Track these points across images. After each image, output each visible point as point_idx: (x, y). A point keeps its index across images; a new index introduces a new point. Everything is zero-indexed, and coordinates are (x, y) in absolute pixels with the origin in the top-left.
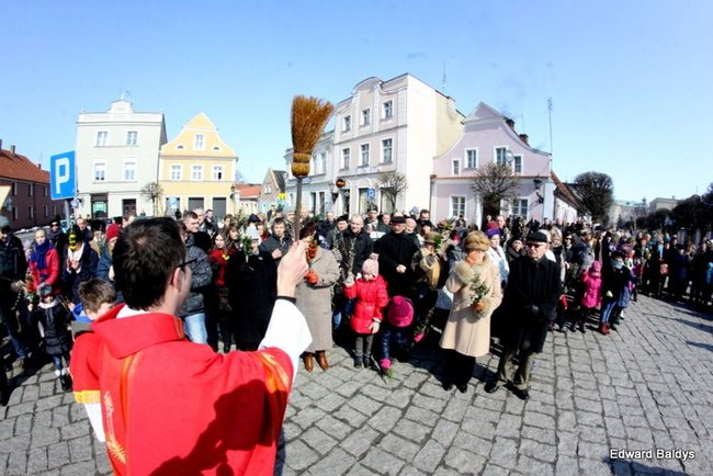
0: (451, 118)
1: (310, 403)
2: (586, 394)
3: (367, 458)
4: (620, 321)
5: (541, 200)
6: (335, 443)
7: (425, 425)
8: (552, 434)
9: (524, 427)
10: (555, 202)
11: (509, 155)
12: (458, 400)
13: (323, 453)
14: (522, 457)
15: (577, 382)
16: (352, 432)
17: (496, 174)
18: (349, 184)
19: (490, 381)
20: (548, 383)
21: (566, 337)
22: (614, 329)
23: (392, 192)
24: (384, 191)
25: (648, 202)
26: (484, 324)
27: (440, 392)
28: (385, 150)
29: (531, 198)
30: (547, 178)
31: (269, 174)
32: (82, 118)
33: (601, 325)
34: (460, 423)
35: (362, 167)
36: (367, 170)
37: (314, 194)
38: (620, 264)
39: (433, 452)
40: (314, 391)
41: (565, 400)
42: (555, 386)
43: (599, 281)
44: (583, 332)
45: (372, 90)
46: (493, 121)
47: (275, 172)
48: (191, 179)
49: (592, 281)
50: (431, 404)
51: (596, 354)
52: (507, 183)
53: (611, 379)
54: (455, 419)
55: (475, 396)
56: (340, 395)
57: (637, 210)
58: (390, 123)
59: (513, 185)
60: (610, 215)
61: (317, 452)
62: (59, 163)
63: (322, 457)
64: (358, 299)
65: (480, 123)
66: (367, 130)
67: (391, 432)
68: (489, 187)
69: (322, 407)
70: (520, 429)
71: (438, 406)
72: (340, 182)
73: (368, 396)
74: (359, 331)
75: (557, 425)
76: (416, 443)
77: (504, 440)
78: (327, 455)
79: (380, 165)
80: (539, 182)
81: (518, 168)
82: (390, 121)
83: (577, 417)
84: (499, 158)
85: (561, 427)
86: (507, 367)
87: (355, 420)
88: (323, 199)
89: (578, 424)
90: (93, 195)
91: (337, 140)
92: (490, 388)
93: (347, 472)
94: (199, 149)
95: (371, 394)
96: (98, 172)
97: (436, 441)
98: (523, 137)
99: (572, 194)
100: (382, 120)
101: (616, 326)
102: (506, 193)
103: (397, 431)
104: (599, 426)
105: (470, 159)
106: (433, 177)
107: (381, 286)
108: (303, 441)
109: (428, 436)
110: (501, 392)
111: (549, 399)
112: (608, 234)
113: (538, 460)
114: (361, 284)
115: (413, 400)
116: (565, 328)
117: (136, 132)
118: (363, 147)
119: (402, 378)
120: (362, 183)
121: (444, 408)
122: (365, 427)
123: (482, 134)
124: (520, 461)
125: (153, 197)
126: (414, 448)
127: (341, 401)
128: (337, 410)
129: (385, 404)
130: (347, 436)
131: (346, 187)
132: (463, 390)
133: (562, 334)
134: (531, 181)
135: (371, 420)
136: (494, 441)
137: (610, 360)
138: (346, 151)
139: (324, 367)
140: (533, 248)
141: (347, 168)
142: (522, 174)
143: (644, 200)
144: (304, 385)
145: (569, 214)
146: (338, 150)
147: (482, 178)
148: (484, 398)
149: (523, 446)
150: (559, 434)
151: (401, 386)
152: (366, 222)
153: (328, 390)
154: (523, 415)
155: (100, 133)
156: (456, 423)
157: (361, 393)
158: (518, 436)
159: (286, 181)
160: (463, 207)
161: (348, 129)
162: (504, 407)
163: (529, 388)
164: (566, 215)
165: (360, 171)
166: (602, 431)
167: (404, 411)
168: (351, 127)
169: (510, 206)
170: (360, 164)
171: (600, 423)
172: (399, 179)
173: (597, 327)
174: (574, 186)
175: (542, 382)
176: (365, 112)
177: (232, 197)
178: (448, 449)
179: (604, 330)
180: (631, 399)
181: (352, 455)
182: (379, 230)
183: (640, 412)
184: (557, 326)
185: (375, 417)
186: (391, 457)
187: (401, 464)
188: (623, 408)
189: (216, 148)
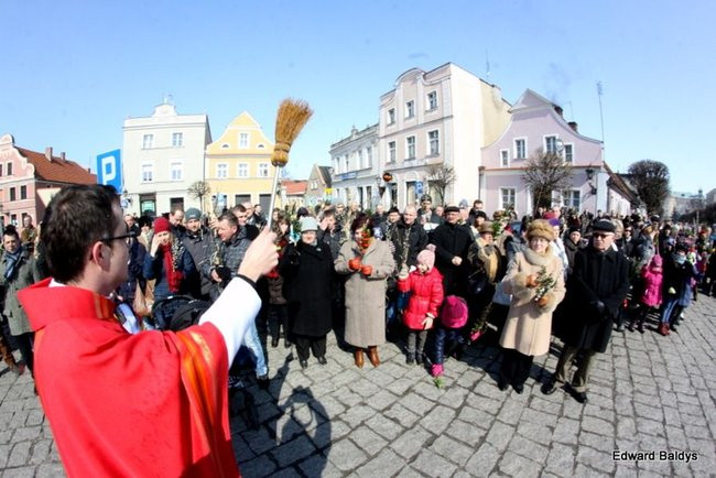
0: (497, 107)
1: (360, 400)
2: (647, 400)
3: (418, 461)
4: (680, 322)
5: (594, 192)
6: (385, 443)
7: (479, 427)
8: (611, 441)
9: (583, 434)
10: (608, 194)
11: (559, 144)
12: (514, 402)
13: (372, 453)
14: (580, 466)
15: (637, 386)
16: (403, 432)
17: (547, 163)
18: (396, 178)
19: (547, 382)
20: (606, 385)
21: (624, 337)
22: (674, 330)
23: (441, 185)
24: (432, 183)
25: (704, 194)
26: (546, 320)
27: (495, 391)
28: (432, 142)
29: (583, 190)
30: (599, 167)
31: (314, 170)
32: (127, 123)
33: (661, 325)
34: (516, 427)
35: (409, 160)
36: (415, 163)
37: (361, 189)
38: (682, 259)
39: (487, 456)
40: (364, 388)
41: (624, 405)
42: (614, 389)
43: (660, 276)
44: (642, 332)
45: (415, 81)
46: (541, 108)
47: (321, 168)
48: (238, 177)
49: (653, 276)
50: (486, 405)
51: (655, 356)
52: (558, 173)
53: (672, 385)
54: (511, 422)
55: (532, 397)
56: (391, 392)
57: (693, 202)
58: (436, 114)
59: (565, 175)
60: (664, 207)
61: (366, 452)
62: (105, 161)
63: (370, 458)
64: (412, 292)
65: (528, 111)
66: (412, 122)
67: (444, 433)
68: (540, 177)
69: (373, 405)
70: (578, 435)
71: (494, 407)
72: (387, 176)
73: (420, 395)
74: (412, 327)
75: (616, 432)
76: (470, 446)
77: (561, 446)
78: (376, 456)
79: (427, 157)
80: (591, 171)
81: (569, 158)
82: (435, 113)
83: (637, 425)
84: (549, 147)
85: (620, 435)
86: (566, 367)
87: (407, 420)
88: (370, 193)
89: (638, 432)
90: (141, 196)
91: (382, 134)
92: (546, 389)
93: (397, 474)
94: (243, 147)
95: (423, 392)
96: (145, 174)
97: (491, 445)
98: (573, 125)
99: (625, 185)
100: (427, 111)
101: (675, 326)
102: (559, 183)
103: (450, 432)
104: (659, 435)
105: (519, 149)
106: (481, 169)
107: (436, 280)
108: (351, 440)
109: (483, 439)
110: (558, 394)
111: (609, 403)
112: (667, 227)
113: (596, 470)
114: (416, 277)
115: (468, 400)
116: (623, 328)
117: (181, 134)
118: (409, 139)
119: (456, 376)
120: (409, 177)
121: (500, 409)
122: (417, 427)
123: (530, 123)
124: (577, 470)
125: (200, 195)
126: (467, 451)
127: (392, 399)
128: (388, 408)
129: (438, 404)
130: (398, 436)
131: (393, 181)
132: (519, 391)
133: (620, 334)
134: (583, 171)
135: (424, 420)
136: (551, 447)
137: (671, 364)
138: (392, 144)
139: (375, 363)
140: (600, 238)
141: (393, 162)
142: (574, 164)
143: (700, 192)
144: (355, 381)
145: (622, 206)
146: (384, 144)
147: (533, 168)
148: (540, 400)
149: (580, 455)
150: (618, 443)
151: (455, 384)
152: (420, 212)
153: (379, 387)
154: (581, 420)
155: (145, 136)
156: (512, 426)
157: (414, 391)
158: (575, 443)
159: (332, 176)
160: (513, 199)
161: (393, 122)
162: (562, 410)
163: (587, 390)
164: (619, 208)
165: (407, 164)
166: (663, 441)
167: (458, 411)
168: (396, 119)
169: (562, 197)
170: (407, 157)
171: (661, 432)
172: (448, 171)
173: (656, 327)
174: (628, 176)
175: (600, 384)
176: (409, 104)
177: (278, 193)
178: (503, 453)
179: (664, 330)
180: (693, 408)
181: (402, 457)
182: (432, 221)
183: (702, 422)
184: (615, 326)
185: (428, 417)
186: (443, 461)
187: (455, 467)
188: (685, 417)
189: (261, 146)
